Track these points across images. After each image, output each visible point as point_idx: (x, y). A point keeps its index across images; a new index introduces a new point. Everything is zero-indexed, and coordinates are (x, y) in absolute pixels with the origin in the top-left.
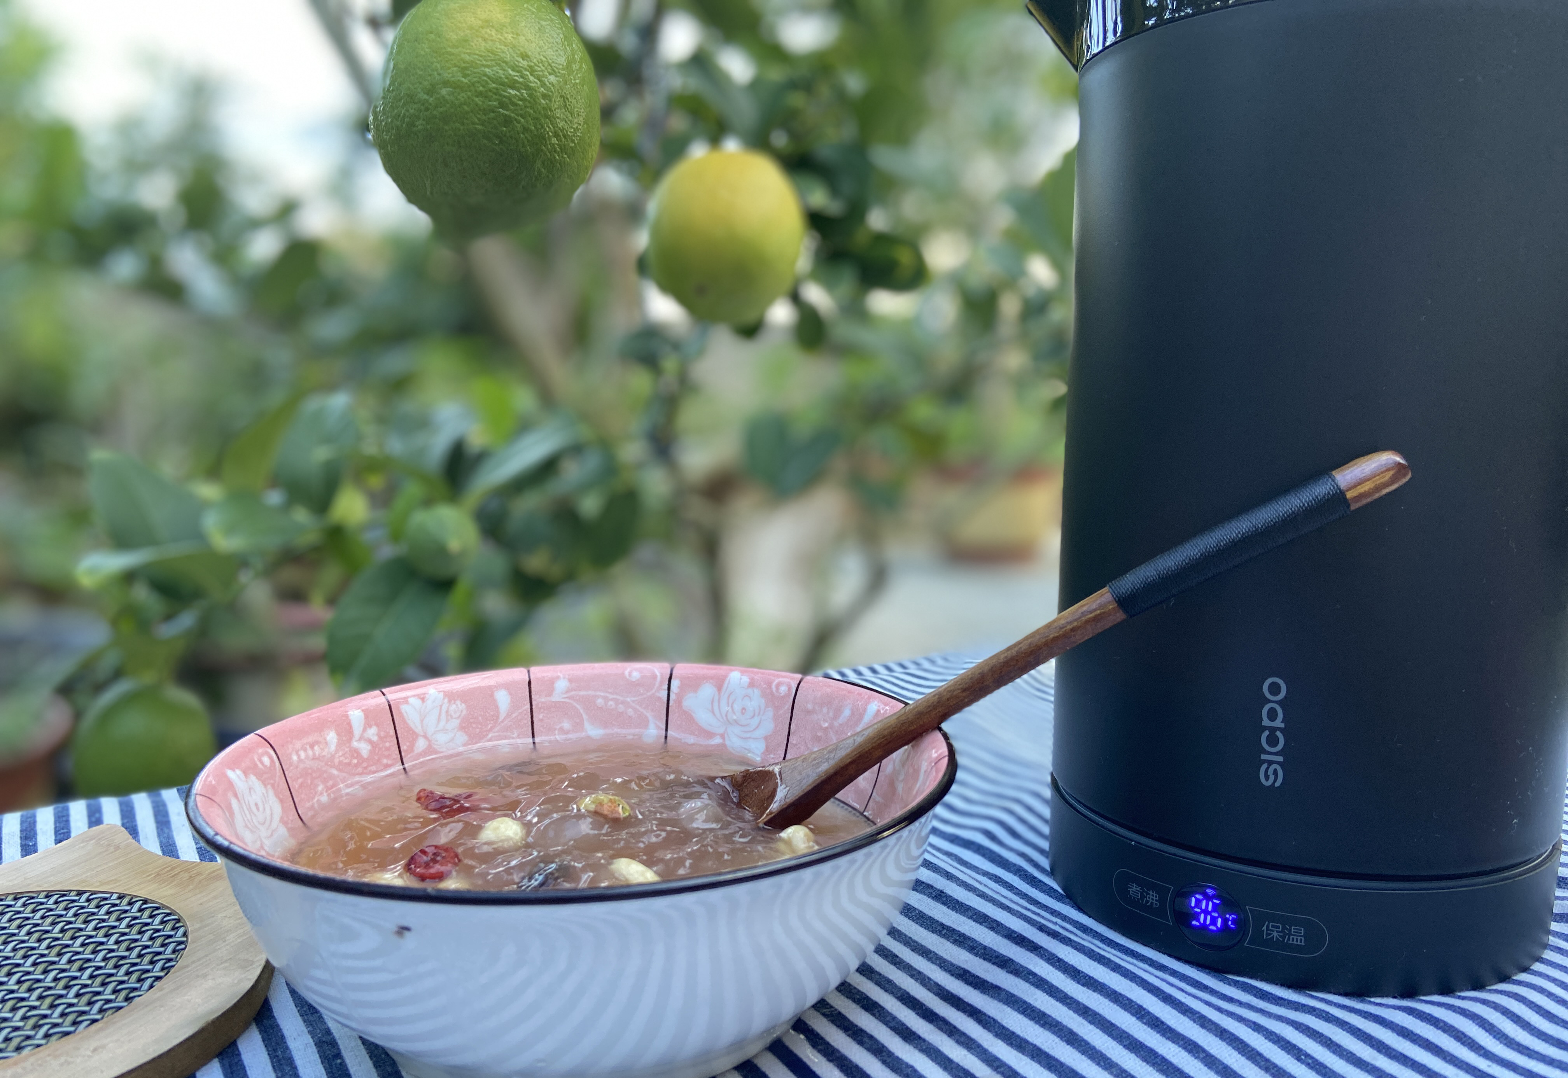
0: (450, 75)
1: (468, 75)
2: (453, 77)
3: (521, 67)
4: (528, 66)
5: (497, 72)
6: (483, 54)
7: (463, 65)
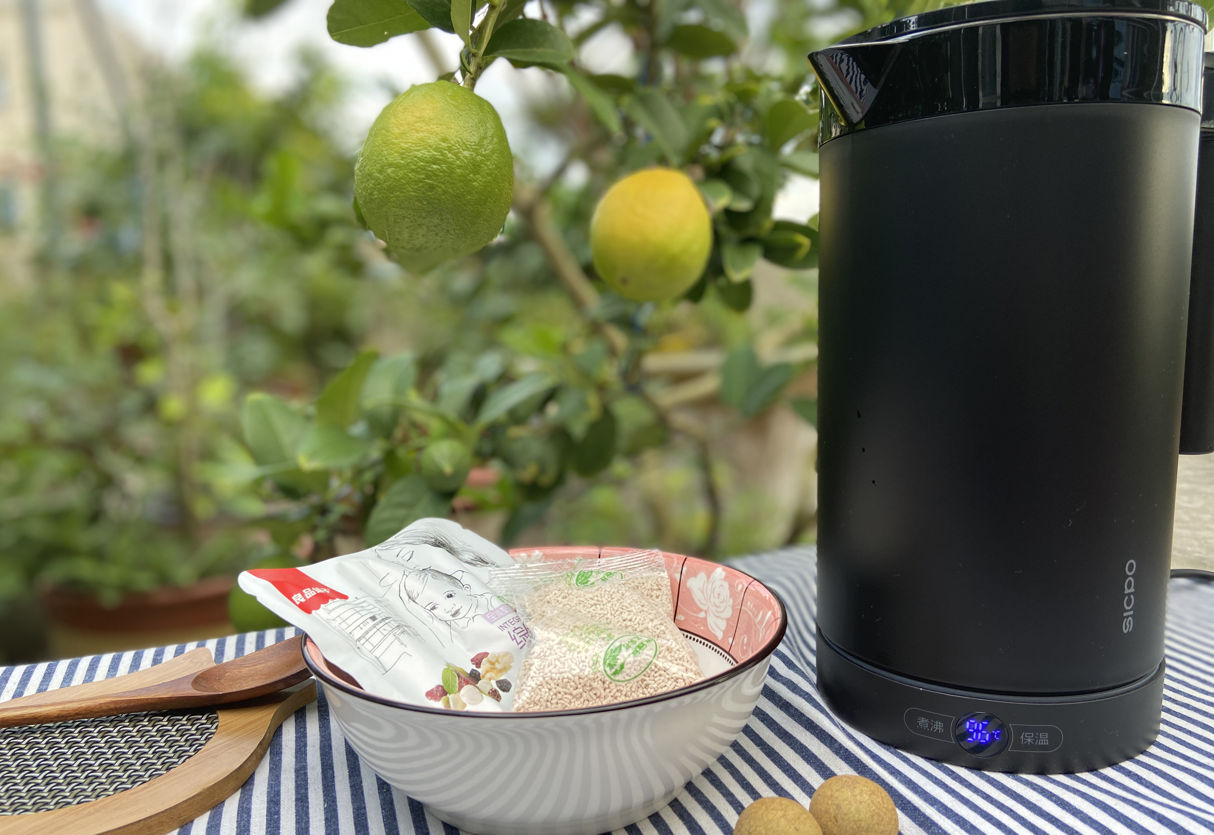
0: (393, 159)
1: (405, 158)
2: (395, 160)
3: (442, 148)
4: (447, 147)
5: (424, 154)
6: (416, 142)
7: (402, 151)
